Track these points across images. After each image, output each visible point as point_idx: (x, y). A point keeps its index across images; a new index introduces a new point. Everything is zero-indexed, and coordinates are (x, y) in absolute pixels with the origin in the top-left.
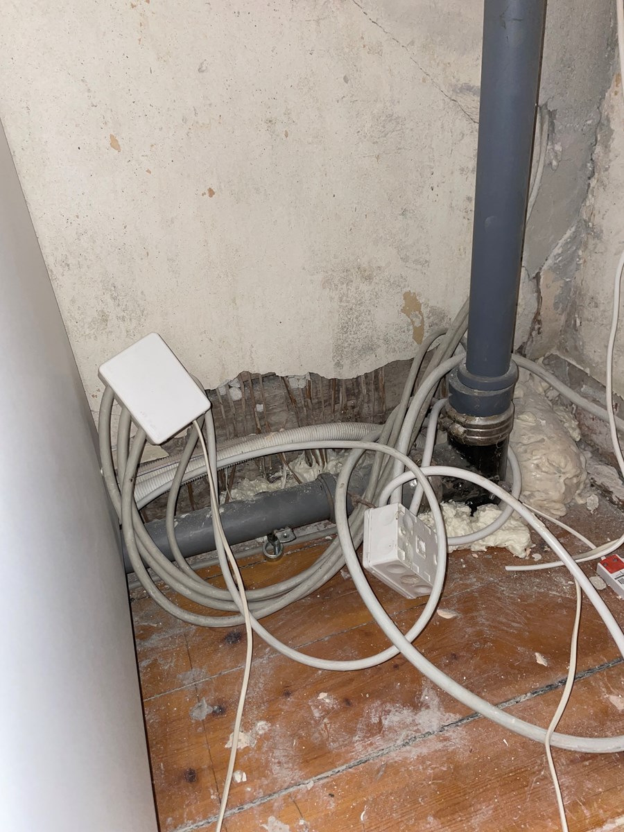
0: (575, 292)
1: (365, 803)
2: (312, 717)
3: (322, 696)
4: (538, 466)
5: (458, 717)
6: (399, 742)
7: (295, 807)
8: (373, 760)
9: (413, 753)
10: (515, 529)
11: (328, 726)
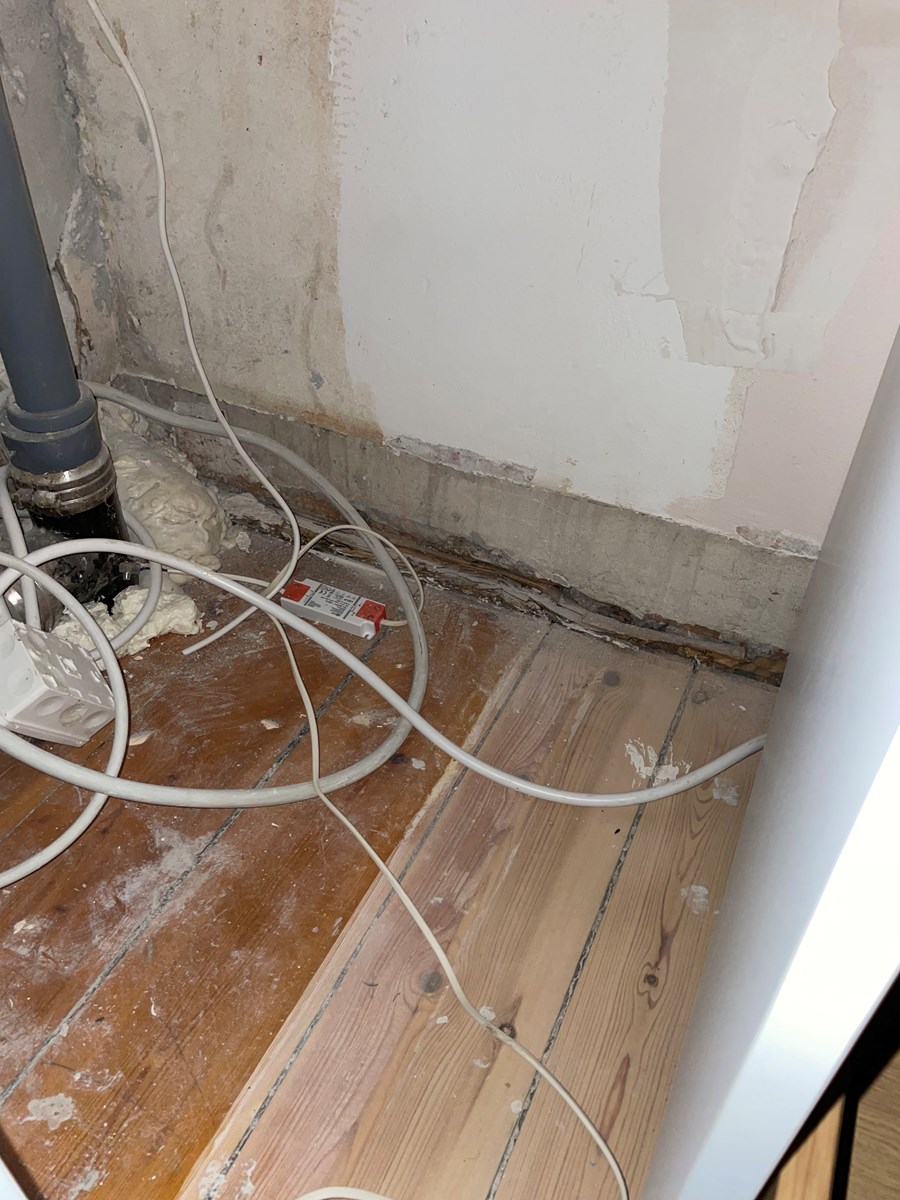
0: (116, 280)
1: (149, 995)
2: (20, 958)
3: (19, 927)
4: (165, 520)
5: (210, 834)
6: (155, 906)
7: (57, 1068)
8: (132, 946)
9: (178, 905)
10: (173, 604)
11: (49, 953)
